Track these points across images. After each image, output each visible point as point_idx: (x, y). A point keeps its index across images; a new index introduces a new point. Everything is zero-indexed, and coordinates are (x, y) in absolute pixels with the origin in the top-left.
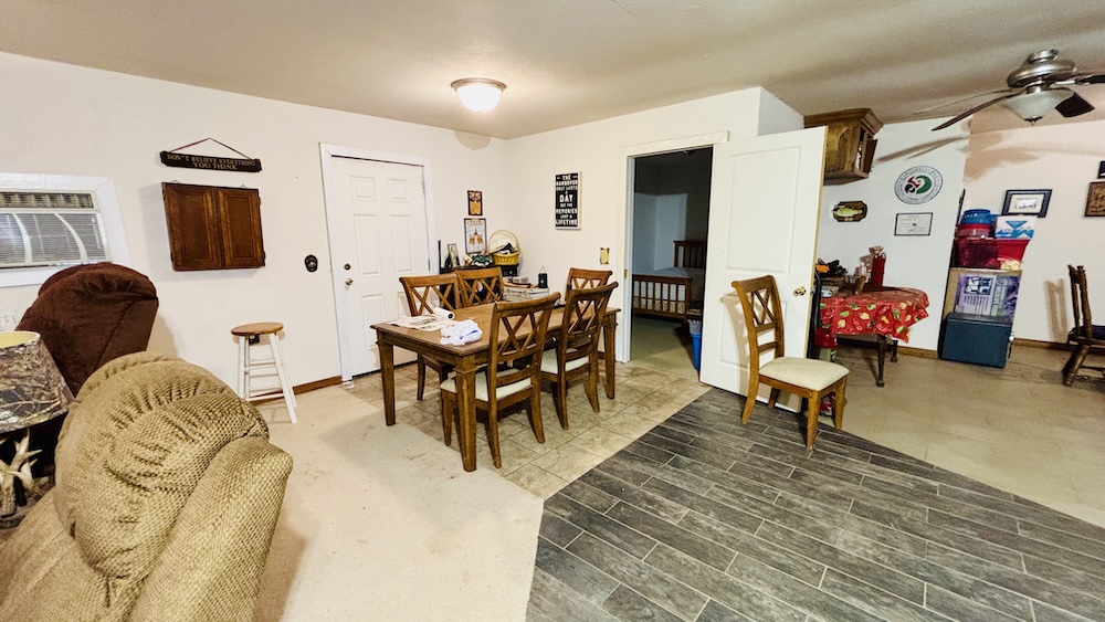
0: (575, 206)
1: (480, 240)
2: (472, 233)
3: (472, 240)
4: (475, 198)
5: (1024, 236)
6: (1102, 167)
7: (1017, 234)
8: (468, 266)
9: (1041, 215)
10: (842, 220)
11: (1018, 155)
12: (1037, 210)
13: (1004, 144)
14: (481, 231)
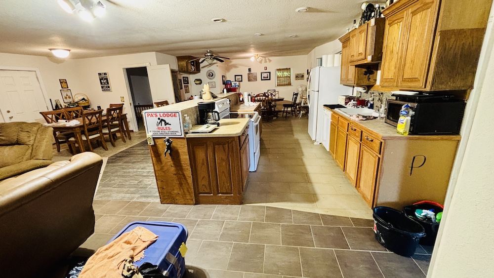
0: (108, 83)
1: (70, 97)
2: (65, 95)
3: (66, 98)
4: (63, 82)
5: (237, 87)
6: (250, 70)
7: (236, 86)
8: (66, 107)
9: (242, 81)
10: (196, 84)
11: (235, 66)
12: (241, 80)
13: (232, 63)
14: (69, 94)
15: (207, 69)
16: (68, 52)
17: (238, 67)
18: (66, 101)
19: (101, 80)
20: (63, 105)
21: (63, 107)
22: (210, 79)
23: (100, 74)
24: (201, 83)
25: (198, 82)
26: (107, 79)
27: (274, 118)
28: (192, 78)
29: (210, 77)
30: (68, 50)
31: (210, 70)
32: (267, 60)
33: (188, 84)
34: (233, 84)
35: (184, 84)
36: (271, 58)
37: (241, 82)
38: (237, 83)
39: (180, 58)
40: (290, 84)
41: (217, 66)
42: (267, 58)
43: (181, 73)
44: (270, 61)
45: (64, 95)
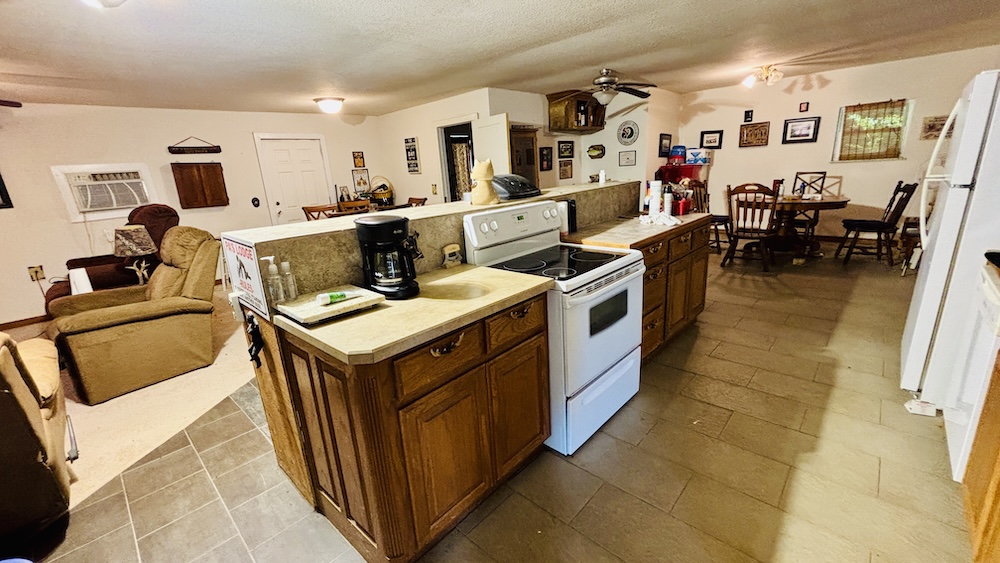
0: (416, 158)
1: (365, 183)
3: (359, 184)
4: (358, 157)
5: (700, 162)
6: (748, 115)
7: (696, 161)
8: (356, 200)
9: (719, 147)
10: (592, 157)
11: (705, 108)
12: (717, 144)
13: (699, 100)
14: (365, 178)
15: (619, 120)
16: (340, 102)
17: (711, 110)
18: (359, 188)
19: (408, 150)
20: (353, 196)
21: (352, 199)
22: (626, 144)
23: (407, 141)
24: (603, 153)
25: (596, 153)
26: (414, 150)
27: (795, 261)
28: (583, 143)
29: (626, 140)
30: (339, 99)
31: (626, 123)
32: (815, 83)
33: (572, 157)
34: (689, 156)
35: (560, 157)
36: (827, 74)
37: (716, 151)
38: (703, 153)
39: (553, 98)
40: (894, 154)
41: (647, 110)
42: (814, 76)
43: (555, 133)
44: (824, 83)
45: (358, 178)
